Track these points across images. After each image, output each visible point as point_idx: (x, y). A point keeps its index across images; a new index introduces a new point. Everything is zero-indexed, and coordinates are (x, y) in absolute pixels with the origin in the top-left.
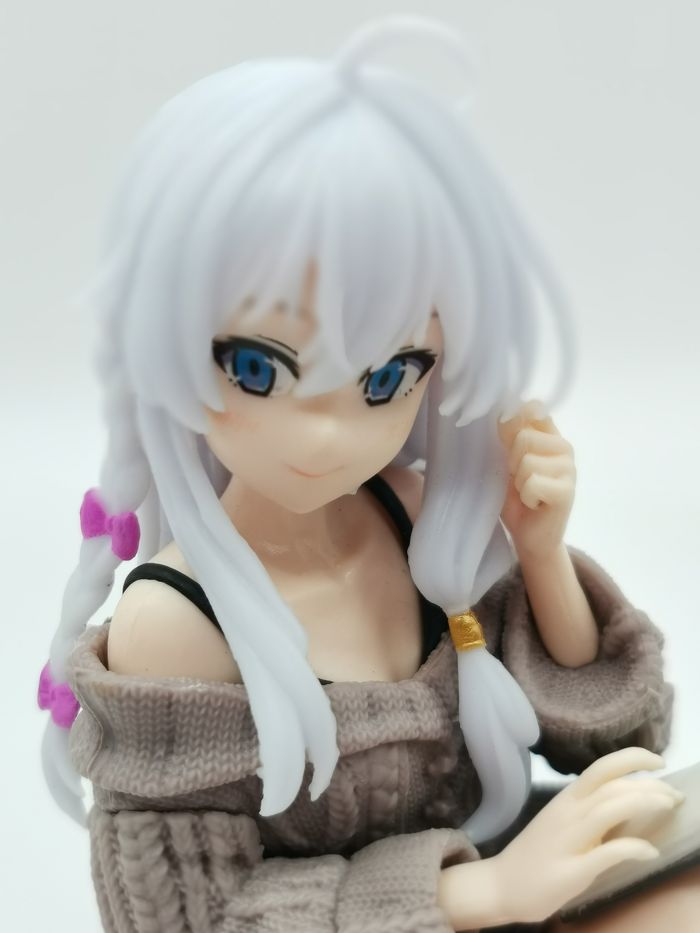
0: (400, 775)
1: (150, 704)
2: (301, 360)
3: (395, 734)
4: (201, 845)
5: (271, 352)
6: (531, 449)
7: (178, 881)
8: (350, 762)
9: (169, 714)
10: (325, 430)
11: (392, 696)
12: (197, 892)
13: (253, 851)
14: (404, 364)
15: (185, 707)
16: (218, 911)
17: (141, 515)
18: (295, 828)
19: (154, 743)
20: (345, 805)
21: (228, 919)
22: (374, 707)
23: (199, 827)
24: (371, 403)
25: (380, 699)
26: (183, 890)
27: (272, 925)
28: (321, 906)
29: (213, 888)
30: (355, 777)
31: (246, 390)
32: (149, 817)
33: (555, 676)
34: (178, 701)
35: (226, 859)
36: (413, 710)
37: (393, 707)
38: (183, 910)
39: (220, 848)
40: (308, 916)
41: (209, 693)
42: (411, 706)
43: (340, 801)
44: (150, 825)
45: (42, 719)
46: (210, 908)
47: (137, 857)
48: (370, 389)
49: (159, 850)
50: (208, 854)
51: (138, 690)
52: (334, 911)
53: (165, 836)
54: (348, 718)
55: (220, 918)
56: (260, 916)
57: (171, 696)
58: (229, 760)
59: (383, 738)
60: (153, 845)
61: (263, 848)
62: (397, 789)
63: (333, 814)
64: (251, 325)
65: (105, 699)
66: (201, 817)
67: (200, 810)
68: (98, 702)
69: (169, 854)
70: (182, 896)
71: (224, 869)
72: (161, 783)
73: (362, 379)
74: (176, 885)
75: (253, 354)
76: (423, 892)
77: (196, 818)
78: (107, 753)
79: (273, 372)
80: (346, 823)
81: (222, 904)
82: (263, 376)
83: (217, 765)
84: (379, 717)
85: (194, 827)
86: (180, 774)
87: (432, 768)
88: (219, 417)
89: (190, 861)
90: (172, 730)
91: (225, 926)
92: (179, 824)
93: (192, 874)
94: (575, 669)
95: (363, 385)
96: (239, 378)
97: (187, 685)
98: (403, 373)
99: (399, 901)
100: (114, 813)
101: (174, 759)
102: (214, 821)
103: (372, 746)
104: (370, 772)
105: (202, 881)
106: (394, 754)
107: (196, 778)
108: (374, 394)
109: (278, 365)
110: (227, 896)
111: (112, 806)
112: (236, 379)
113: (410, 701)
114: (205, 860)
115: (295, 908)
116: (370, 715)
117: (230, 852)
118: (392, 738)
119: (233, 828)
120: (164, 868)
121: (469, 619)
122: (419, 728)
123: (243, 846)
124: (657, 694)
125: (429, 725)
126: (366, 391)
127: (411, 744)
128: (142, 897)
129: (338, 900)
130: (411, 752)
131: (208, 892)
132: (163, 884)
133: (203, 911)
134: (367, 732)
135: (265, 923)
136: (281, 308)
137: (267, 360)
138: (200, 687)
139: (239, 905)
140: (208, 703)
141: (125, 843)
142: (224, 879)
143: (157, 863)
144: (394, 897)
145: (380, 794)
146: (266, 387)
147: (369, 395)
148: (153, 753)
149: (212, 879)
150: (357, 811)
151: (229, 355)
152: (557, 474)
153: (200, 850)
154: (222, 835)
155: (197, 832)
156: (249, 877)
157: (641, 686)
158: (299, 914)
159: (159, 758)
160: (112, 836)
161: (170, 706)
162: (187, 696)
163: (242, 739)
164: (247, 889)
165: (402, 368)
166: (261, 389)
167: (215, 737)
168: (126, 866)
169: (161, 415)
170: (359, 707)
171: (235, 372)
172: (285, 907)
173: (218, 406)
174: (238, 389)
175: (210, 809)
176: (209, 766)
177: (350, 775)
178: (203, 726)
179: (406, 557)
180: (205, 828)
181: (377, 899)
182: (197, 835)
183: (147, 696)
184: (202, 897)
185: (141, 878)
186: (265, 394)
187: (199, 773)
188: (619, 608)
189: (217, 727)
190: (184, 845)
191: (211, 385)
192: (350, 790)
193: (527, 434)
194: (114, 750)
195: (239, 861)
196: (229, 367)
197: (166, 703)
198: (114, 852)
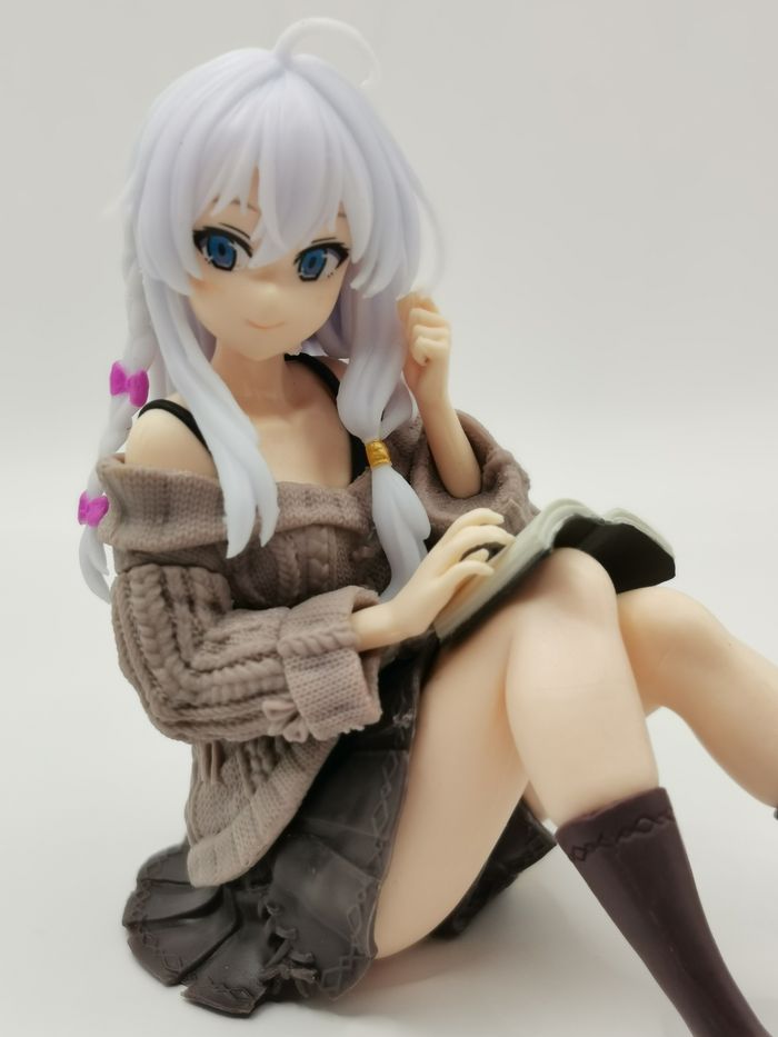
0: (329, 550)
1: (152, 482)
2: (252, 241)
3: (324, 516)
4: (188, 590)
5: (233, 238)
6: (420, 321)
7: (171, 615)
8: (293, 535)
9: (165, 492)
10: (269, 291)
11: (323, 493)
12: (184, 622)
13: (226, 602)
14: (326, 253)
15: (176, 486)
16: (199, 638)
17: (151, 375)
18: (256, 588)
19: (155, 515)
20: (290, 567)
21: (206, 643)
22: (309, 498)
23: (187, 577)
24: (303, 279)
25: (314, 494)
26: (175, 621)
27: (236, 641)
28: (270, 627)
29: (196, 621)
30: (296, 546)
31: (217, 266)
32: (151, 567)
33: (449, 503)
34: (171, 483)
35: (205, 600)
36: (338, 505)
37: (324, 501)
38: (174, 636)
39: (201, 592)
40: (260, 632)
41: (193, 478)
42: (337, 502)
43: (286, 564)
44: (152, 572)
45: (81, 530)
46: (194, 636)
47: (143, 595)
48: (302, 269)
49: (158, 590)
50: (193, 598)
51: (143, 472)
52: (278, 630)
53: (163, 581)
54: (291, 504)
55: (201, 643)
56: (228, 638)
57: (165, 479)
58: (206, 526)
59: (315, 519)
60: (154, 587)
61: (233, 601)
62: (328, 562)
63: (281, 573)
64: (217, 217)
65: (122, 479)
66: (188, 570)
67: (187, 566)
68: (116, 482)
69: (165, 595)
70: (174, 625)
71: (205, 609)
72: (159, 540)
73: (296, 261)
74: (170, 618)
75: (221, 239)
76: (338, 613)
77: (184, 570)
78: (123, 526)
79: (235, 253)
80: (291, 582)
81: (202, 633)
82: (228, 256)
83: (198, 528)
84: (314, 506)
85: (183, 576)
86: (172, 534)
87: (355, 554)
88: (198, 285)
89: (180, 602)
90: (168, 506)
91: (204, 647)
92: (172, 572)
93: (181, 610)
94: (464, 499)
95: (297, 265)
96: (211, 258)
97: (176, 471)
98: (325, 260)
99: (322, 620)
100: (127, 571)
101: (169, 526)
102: (196, 572)
103: (307, 523)
104: (307, 544)
105: (188, 615)
106: (324, 532)
107: (183, 537)
108: (306, 272)
109: (237, 247)
110: (206, 627)
111: (126, 564)
112: (210, 259)
113: (337, 500)
114: (191, 602)
115: (252, 629)
116: (307, 504)
117: (209, 597)
118: (323, 520)
119: (211, 580)
120: (161, 603)
121: (379, 445)
122: (343, 517)
123: (218, 595)
124: (516, 505)
125: (350, 516)
126: (299, 270)
127: (338, 529)
128: (146, 624)
129: (281, 623)
130: (337, 536)
131: (193, 624)
132: (160, 615)
133: (188, 636)
134: (303, 514)
135: (231, 641)
136: (236, 202)
137: (230, 244)
138: (186, 473)
139: (214, 633)
140: (192, 485)
141: (135, 587)
142: (204, 615)
143: (156, 600)
144: (318, 618)
145: (315, 562)
146: (231, 263)
147: (302, 274)
148: (154, 521)
149: (195, 616)
150: (298, 574)
151: (205, 240)
152: (437, 338)
153: (187, 594)
154: (203, 583)
155: (185, 580)
156: (223, 618)
157: (504, 499)
158: (255, 633)
159: (159, 525)
160: (126, 585)
161: (165, 486)
162: (177, 478)
163: (216, 515)
164: (220, 624)
165: (324, 256)
166: (227, 266)
167: (197, 510)
168: (136, 601)
169: (161, 287)
170: (298, 497)
171: (210, 254)
172: (245, 630)
173: (197, 275)
174: (212, 266)
175: (195, 565)
176: (193, 528)
177: (293, 544)
178: (189, 501)
179: (335, 403)
180: (190, 578)
181: (308, 620)
182: (185, 583)
183: (149, 476)
184: (188, 626)
185: (145, 610)
186: (230, 269)
187: (186, 533)
188: (492, 449)
189: (198, 503)
190: (176, 588)
191: (193, 261)
192: (293, 556)
193: (418, 312)
194: (128, 523)
195: (216, 608)
196: (205, 249)
197: (163, 483)
198: (127, 596)
